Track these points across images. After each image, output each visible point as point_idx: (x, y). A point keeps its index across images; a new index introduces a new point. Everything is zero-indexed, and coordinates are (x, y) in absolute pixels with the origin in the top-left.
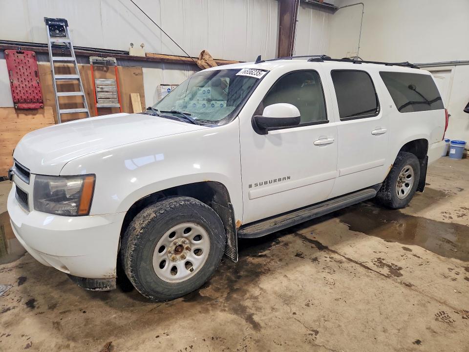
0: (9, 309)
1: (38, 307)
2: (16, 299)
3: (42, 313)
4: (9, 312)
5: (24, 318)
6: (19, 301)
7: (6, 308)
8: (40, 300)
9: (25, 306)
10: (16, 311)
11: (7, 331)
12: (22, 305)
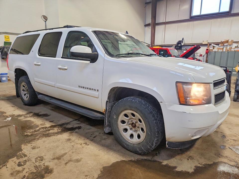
0: (233, 140)
1: (222, 134)
2: (229, 142)
3: (221, 133)
4: (234, 139)
5: (229, 135)
6: (228, 140)
7: (234, 141)
8: (219, 136)
9: (226, 137)
10: (231, 138)
11: (236, 135)
12: (227, 138)
